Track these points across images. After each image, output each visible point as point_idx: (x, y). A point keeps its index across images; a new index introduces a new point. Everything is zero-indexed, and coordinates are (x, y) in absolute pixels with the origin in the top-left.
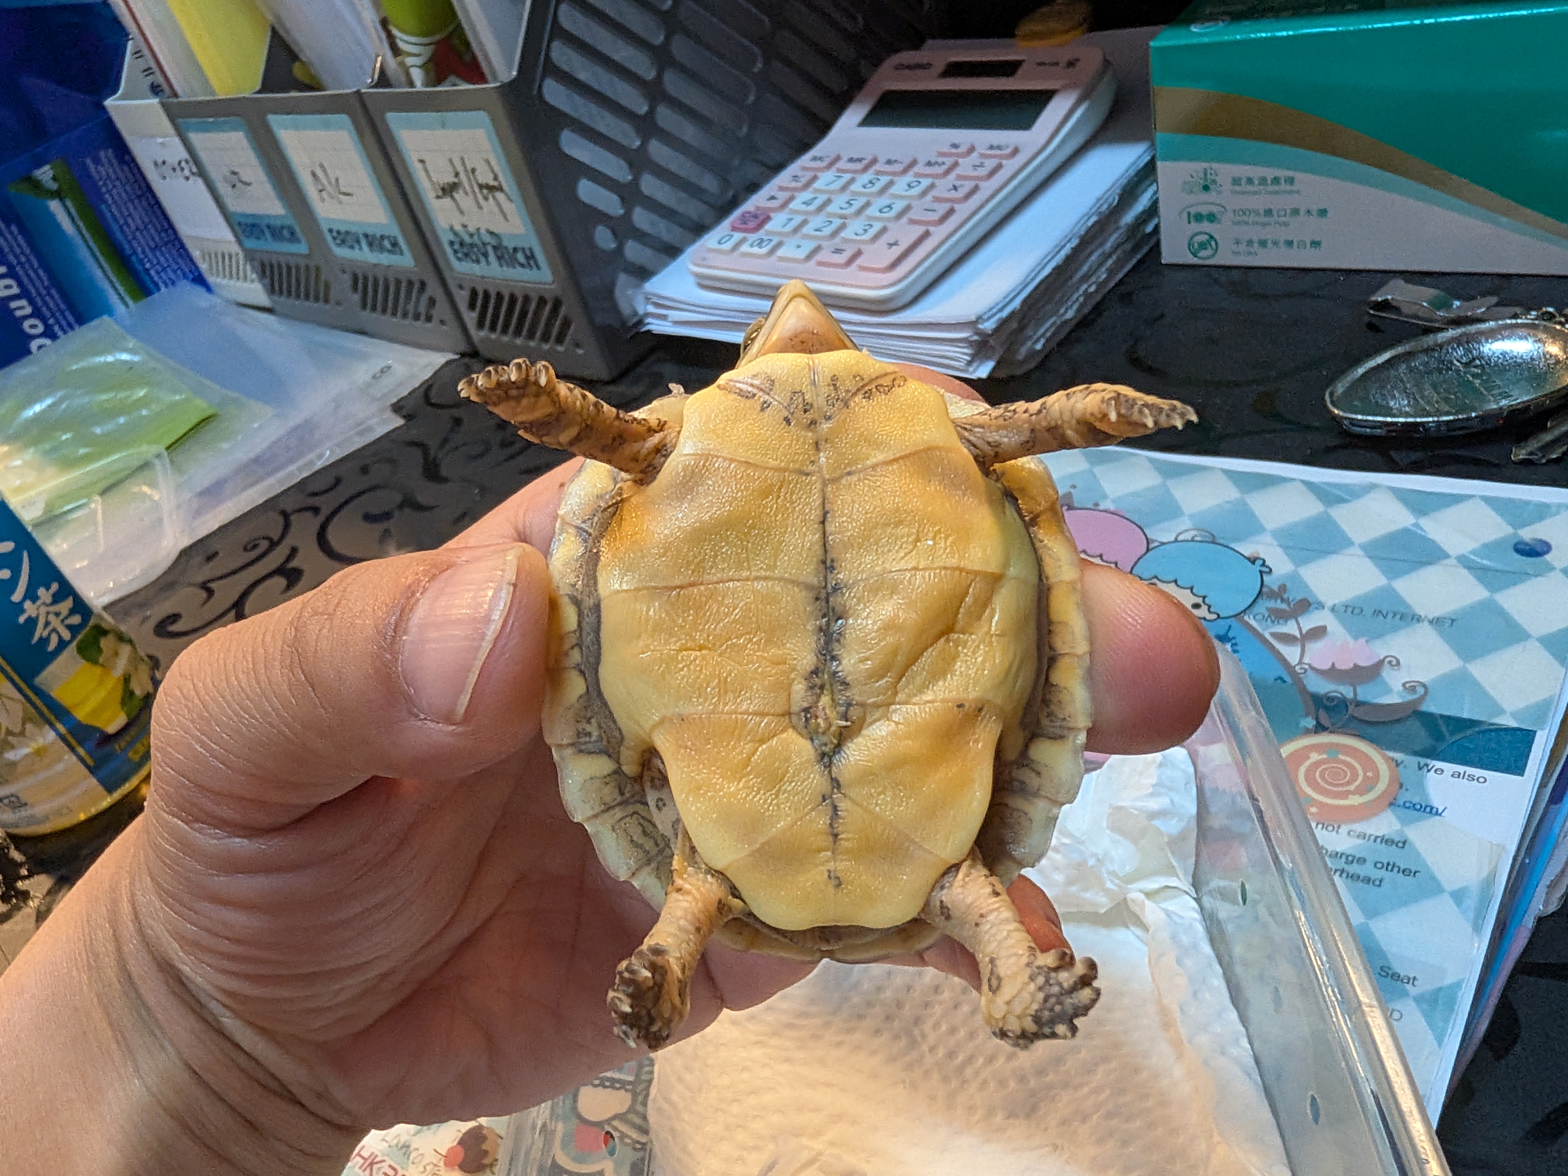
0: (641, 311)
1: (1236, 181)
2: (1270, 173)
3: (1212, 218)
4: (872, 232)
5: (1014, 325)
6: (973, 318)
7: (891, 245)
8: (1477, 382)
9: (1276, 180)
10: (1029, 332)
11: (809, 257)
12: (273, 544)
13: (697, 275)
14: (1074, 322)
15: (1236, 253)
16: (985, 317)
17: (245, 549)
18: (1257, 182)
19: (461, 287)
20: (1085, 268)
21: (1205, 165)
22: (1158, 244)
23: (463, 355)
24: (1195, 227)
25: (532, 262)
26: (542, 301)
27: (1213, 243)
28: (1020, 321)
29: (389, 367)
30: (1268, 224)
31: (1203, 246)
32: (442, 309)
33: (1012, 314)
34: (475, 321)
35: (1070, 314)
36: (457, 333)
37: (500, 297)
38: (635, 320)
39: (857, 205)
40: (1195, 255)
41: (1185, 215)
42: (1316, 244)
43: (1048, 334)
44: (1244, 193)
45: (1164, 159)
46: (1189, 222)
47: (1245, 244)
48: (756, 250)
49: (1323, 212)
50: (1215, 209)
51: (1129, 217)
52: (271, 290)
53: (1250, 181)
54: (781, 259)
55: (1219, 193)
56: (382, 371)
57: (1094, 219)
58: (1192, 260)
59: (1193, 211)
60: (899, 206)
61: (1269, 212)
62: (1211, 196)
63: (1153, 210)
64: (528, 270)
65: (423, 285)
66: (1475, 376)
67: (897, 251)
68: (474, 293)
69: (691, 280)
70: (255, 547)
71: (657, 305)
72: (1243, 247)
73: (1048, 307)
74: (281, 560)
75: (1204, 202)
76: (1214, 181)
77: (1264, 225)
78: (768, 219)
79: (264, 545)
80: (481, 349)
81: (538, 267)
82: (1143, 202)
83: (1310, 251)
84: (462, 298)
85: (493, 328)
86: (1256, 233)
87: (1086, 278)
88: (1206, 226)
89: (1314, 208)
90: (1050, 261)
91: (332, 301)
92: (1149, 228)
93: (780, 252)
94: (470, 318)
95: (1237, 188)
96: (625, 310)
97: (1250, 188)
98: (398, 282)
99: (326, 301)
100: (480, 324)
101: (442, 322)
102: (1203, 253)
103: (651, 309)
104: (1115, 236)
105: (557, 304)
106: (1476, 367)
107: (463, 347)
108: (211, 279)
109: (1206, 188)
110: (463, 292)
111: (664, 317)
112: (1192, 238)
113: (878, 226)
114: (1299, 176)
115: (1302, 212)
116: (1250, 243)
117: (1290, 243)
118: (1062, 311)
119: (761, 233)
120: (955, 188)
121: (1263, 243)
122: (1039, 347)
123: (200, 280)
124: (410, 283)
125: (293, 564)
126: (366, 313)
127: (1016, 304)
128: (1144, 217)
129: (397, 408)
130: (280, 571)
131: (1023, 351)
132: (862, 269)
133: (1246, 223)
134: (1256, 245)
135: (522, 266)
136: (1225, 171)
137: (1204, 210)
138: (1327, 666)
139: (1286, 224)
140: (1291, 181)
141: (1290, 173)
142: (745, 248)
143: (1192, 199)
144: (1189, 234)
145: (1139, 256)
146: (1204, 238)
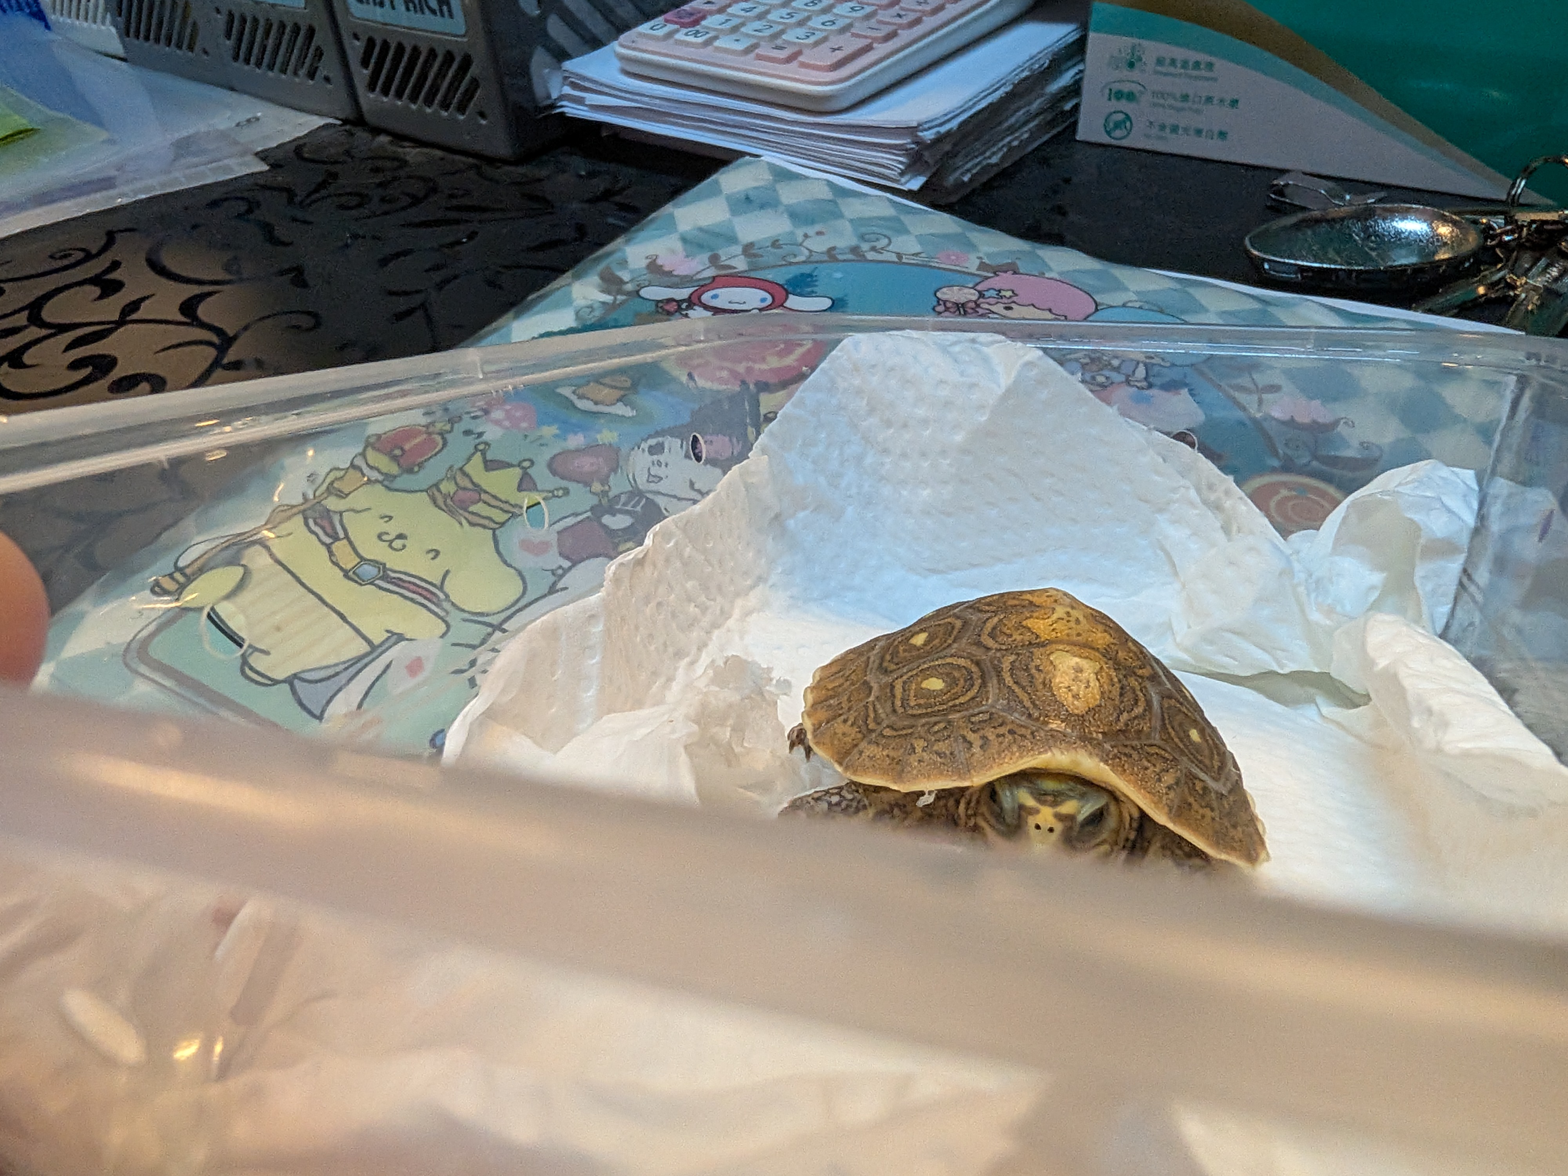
0: (555, 95)
1: (1160, 61)
2: (1193, 56)
3: (1131, 97)
4: (812, 40)
5: (947, 147)
6: (915, 124)
7: (834, 50)
8: (1374, 254)
9: (1197, 65)
10: (959, 161)
11: (747, 51)
12: (89, 256)
13: (623, 58)
14: (996, 170)
15: (1148, 136)
16: (926, 126)
17: (52, 257)
18: (1179, 65)
19: (356, 37)
20: (1012, 120)
21: (1136, 41)
22: (1075, 124)
23: (345, 122)
24: (1115, 105)
25: (445, 8)
26: (449, 57)
27: (1128, 124)
28: (955, 145)
29: (258, 119)
30: (1183, 109)
31: (1117, 125)
32: (329, 66)
33: (949, 133)
34: (367, 80)
35: (994, 160)
36: (343, 95)
37: (400, 48)
38: (548, 102)
39: (798, 17)
40: (1108, 133)
41: (1107, 91)
42: (1222, 135)
43: (974, 171)
44: (1166, 74)
45: (1097, 30)
46: (1110, 99)
47: (1157, 128)
48: (691, 39)
49: (1234, 103)
50: (1135, 88)
51: (1055, 87)
52: (125, 33)
53: (1173, 62)
54: (718, 49)
55: (1143, 71)
56: (249, 121)
57: (1026, 73)
58: (1105, 139)
59: (1116, 87)
60: (841, 23)
61: (1185, 98)
62: (1135, 75)
63: (1075, 90)
64: (438, 18)
65: (311, 32)
66: (1372, 249)
67: (839, 55)
68: (371, 42)
69: (617, 64)
70: (65, 256)
71: (574, 86)
72: (1155, 131)
73: (978, 145)
74: (98, 271)
75: (1129, 80)
76: (1140, 59)
77: (1179, 110)
78: (704, 18)
79: (80, 255)
80: (368, 117)
81: (451, 15)
82: (1066, 79)
83: (1217, 142)
84: (355, 48)
85: (385, 92)
86: (1169, 118)
87: (1012, 130)
88: (1124, 105)
89: (1228, 98)
90: (986, 96)
91: (197, 48)
92: (1068, 107)
93: (717, 43)
94: (360, 76)
95: (1159, 68)
96: (539, 92)
97: (1172, 70)
98: (282, 26)
99: (191, 48)
100: (372, 87)
101: (327, 79)
102: (1118, 133)
103: (567, 90)
104: (1038, 101)
105: (467, 62)
106: (1372, 242)
107: (348, 112)
108: (52, 17)
109: (1131, 65)
110: (357, 43)
111: (580, 101)
112: (1111, 114)
113: (819, 35)
114: (1218, 63)
115: (1215, 101)
116: (1163, 127)
117: (1199, 132)
118: (988, 154)
119: (698, 28)
120: (899, 16)
121: (1175, 129)
122: (966, 179)
123: (39, 15)
124: (296, 29)
125: (114, 275)
126: (239, 65)
127: (954, 124)
128: (1065, 94)
129: (263, 156)
130: (94, 281)
131: (951, 180)
132: (803, 65)
133: (1163, 106)
134: (1168, 130)
135: (433, 12)
136: (1152, 49)
137: (1126, 88)
138: (1287, 418)
139: (1197, 111)
140: (1210, 66)
141: (1213, 59)
142: (680, 36)
143: (1117, 74)
144: (1108, 111)
145: (1054, 132)
146: (1121, 117)
